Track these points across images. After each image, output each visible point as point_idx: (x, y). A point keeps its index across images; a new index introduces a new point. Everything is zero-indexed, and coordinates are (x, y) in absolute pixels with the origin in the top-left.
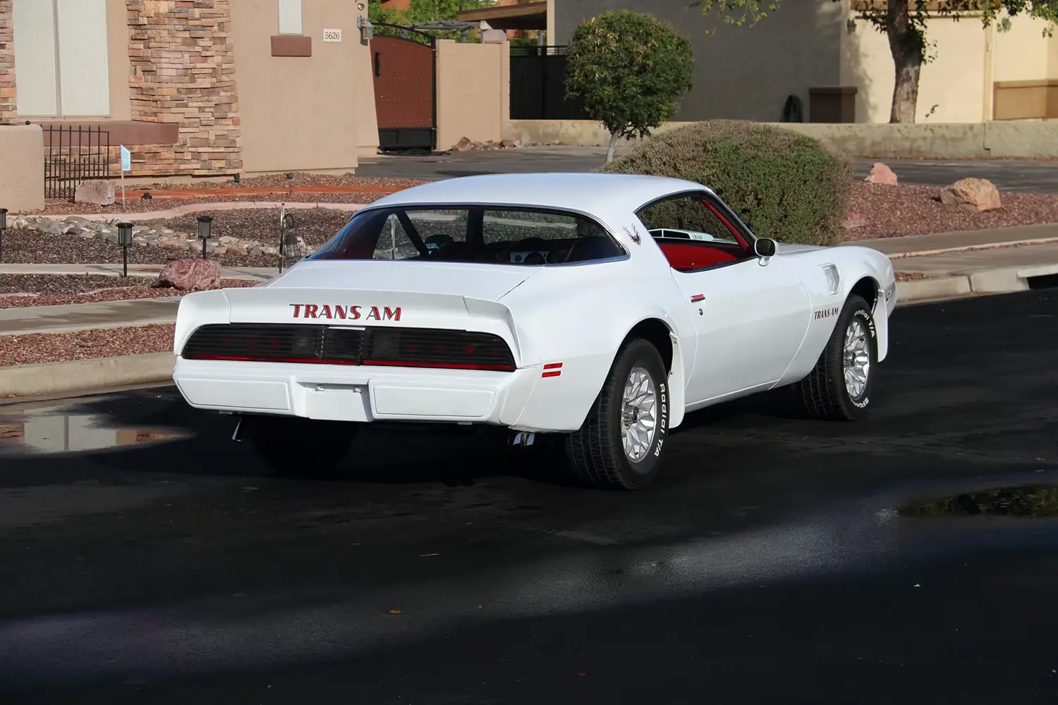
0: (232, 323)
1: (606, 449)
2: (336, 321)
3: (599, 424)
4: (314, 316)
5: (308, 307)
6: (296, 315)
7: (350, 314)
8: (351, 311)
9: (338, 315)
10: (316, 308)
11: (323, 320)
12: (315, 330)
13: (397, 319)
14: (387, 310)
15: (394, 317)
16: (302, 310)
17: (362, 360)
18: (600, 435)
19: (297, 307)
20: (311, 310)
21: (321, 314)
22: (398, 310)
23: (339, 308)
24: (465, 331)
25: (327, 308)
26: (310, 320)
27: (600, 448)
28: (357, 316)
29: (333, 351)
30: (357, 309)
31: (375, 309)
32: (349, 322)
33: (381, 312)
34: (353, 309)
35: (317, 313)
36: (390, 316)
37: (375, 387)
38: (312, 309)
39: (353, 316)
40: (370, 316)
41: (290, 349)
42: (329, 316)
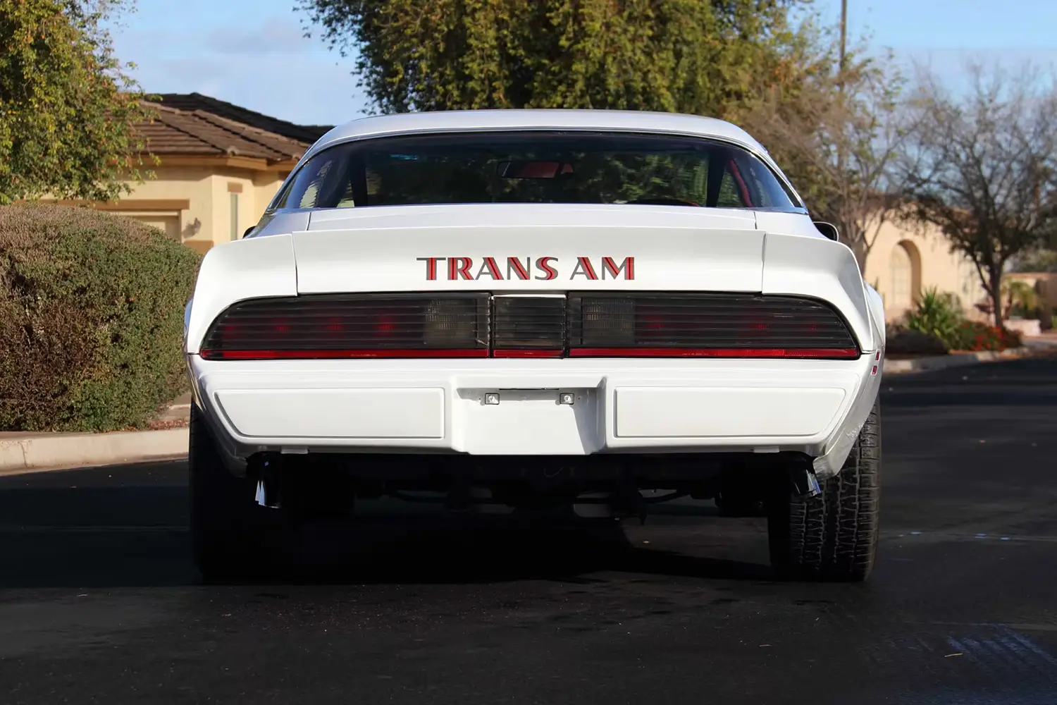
0: (299, 295)
1: (864, 508)
2: (512, 283)
3: (857, 468)
4: (468, 277)
5: (453, 261)
6: (432, 275)
7: (535, 271)
8: (537, 265)
9: (513, 273)
10: (468, 262)
11: (486, 283)
12: (471, 300)
13: (630, 276)
14: (608, 262)
15: (622, 273)
16: (442, 268)
17: (568, 348)
18: (857, 485)
19: (432, 263)
20: (459, 267)
21: (481, 273)
22: (629, 262)
23: (513, 262)
24: (759, 294)
25: (490, 262)
26: (460, 284)
27: (854, 507)
28: (552, 274)
29: (511, 335)
30: (550, 263)
31: (584, 261)
32: (536, 283)
33: (597, 266)
34: (542, 263)
35: (473, 271)
36: (615, 272)
37: (618, 389)
38: (460, 265)
39: (543, 274)
40: (575, 273)
41: (421, 335)
42: (497, 275)
